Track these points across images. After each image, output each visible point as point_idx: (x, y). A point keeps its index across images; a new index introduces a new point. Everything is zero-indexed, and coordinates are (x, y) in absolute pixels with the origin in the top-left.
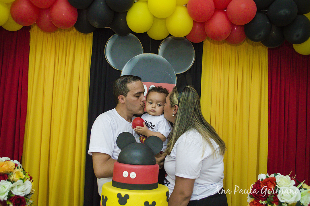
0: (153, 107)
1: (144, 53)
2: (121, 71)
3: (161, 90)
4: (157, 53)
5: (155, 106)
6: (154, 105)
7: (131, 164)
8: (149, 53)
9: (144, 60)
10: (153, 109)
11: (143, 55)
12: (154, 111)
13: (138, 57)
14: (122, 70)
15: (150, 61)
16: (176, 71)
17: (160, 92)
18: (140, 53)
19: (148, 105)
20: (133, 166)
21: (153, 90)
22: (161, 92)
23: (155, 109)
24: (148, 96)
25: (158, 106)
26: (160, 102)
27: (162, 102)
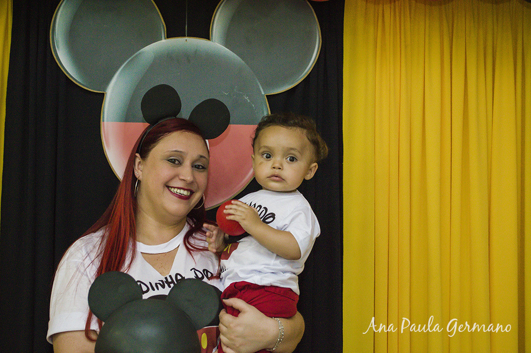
0: (274, 168)
1: (167, 38)
2: (103, 94)
4: (207, 36)
5: (282, 165)
6: (277, 160)
8: (184, 36)
9: (168, 59)
11: (164, 44)
12: (281, 179)
13: (151, 50)
15: (189, 61)
16: (267, 85)
18: (157, 39)
24: (257, 141)
25: (288, 162)
26: (293, 152)
27: (299, 152)
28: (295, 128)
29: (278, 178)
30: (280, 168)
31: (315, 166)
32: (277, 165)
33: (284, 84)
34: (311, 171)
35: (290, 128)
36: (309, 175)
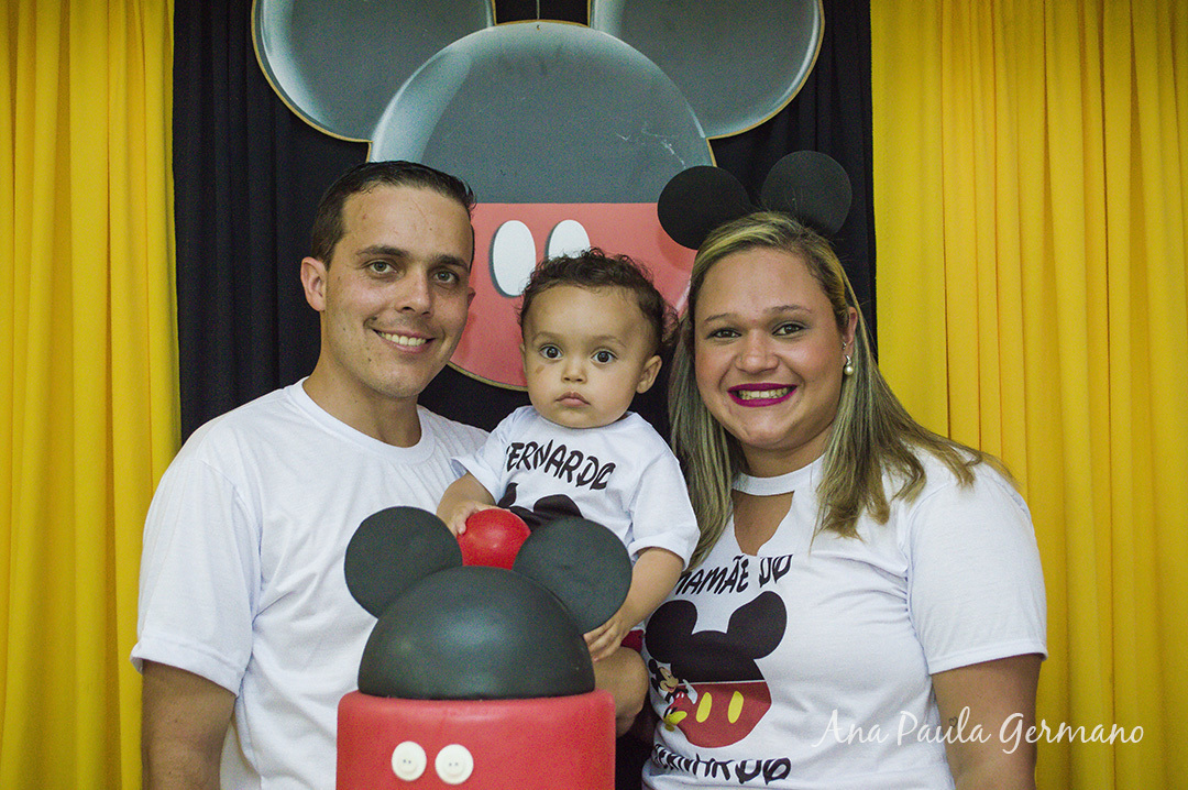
0: (567, 379)
1: (499, 21)
2: (367, 144)
3: (601, 273)
4: (581, 16)
5: (583, 372)
6: (575, 363)
7: (437, 697)
8: (533, 18)
10: (574, 388)
12: (583, 403)
14: (369, 132)
16: (710, 118)
17: (598, 284)
19: (538, 371)
20: (450, 709)
21: (555, 277)
22: (607, 280)
23: (587, 390)
24: (528, 317)
25: (596, 365)
26: (607, 343)
27: (619, 342)
28: (608, 289)
29: (576, 401)
30: (579, 380)
31: (657, 363)
32: (574, 372)
33: (745, 116)
34: (649, 374)
35: (598, 289)
36: (644, 383)
